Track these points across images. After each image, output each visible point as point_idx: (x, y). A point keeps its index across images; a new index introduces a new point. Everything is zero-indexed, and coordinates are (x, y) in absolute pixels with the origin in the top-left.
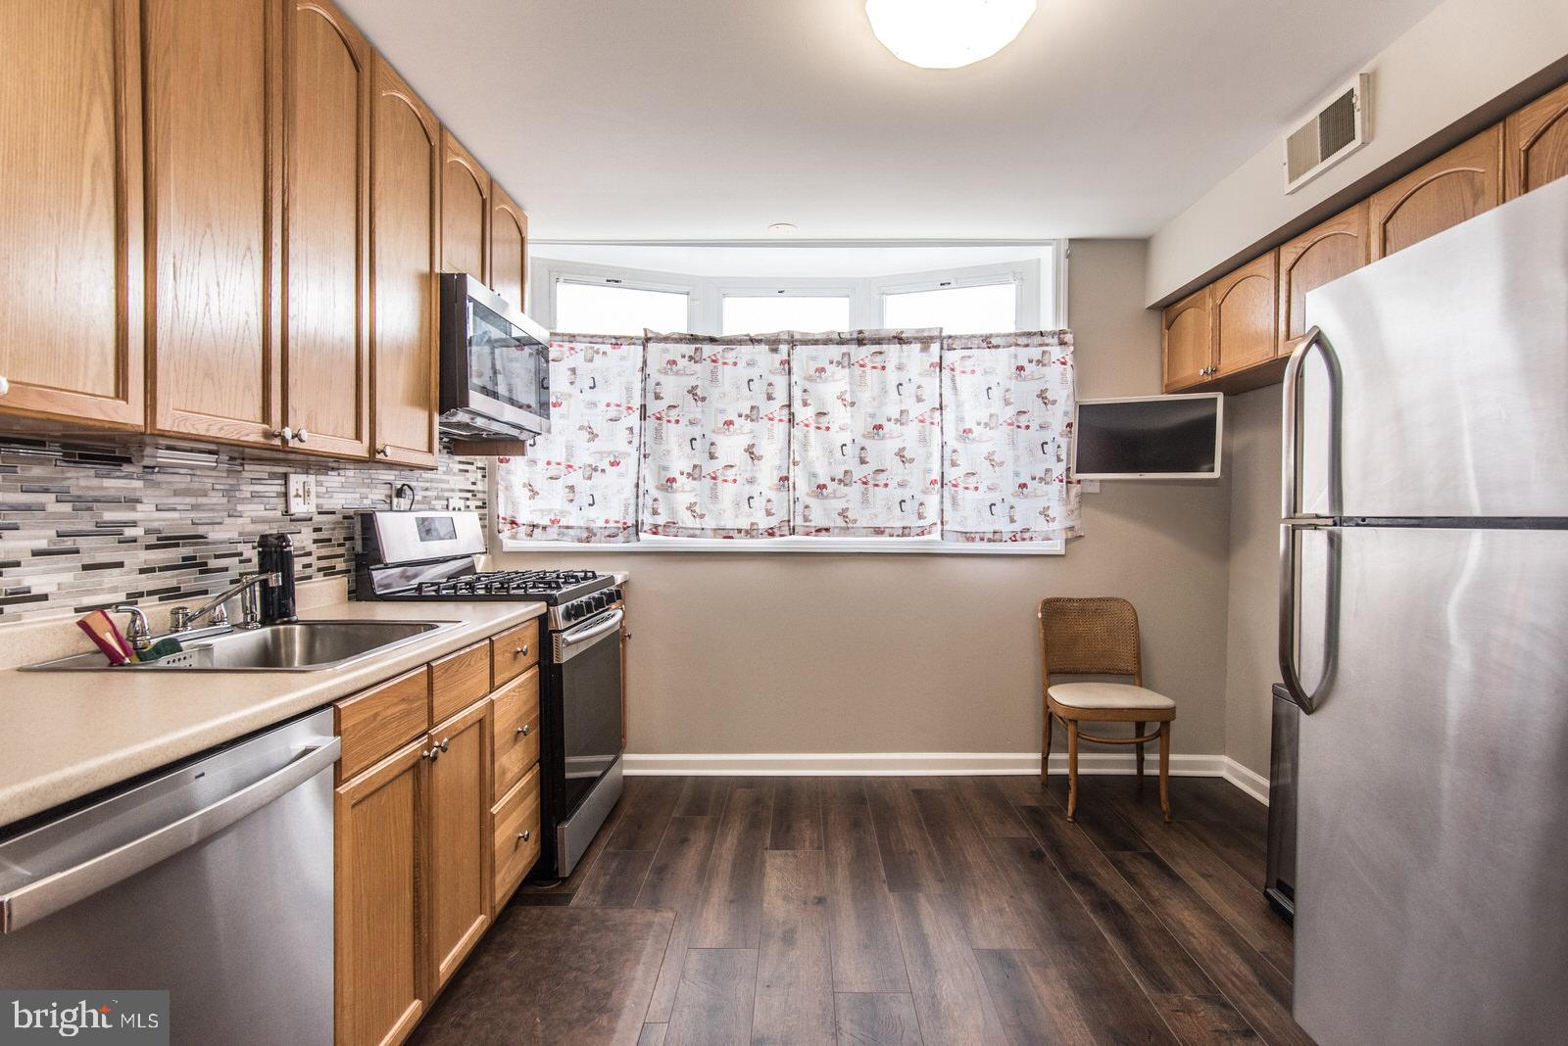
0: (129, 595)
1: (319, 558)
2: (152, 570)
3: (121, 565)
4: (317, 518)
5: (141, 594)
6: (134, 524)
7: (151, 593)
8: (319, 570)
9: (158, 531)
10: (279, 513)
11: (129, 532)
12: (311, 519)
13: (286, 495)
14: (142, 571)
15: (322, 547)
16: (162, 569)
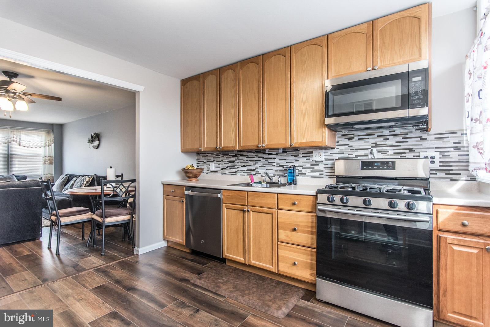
0: (273, 175)
1: (326, 172)
2: (278, 171)
3: (272, 170)
4: (325, 162)
5: (276, 175)
6: (274, 163)
7: (277, 175)
8: (326, 176)
9: (279, 164)
10: (311, 160)
11: (273, 164)
12: (323, 162)
13: (313, 156)
14: (276, 171)
15: (327, 170)
16: (280, 171)
